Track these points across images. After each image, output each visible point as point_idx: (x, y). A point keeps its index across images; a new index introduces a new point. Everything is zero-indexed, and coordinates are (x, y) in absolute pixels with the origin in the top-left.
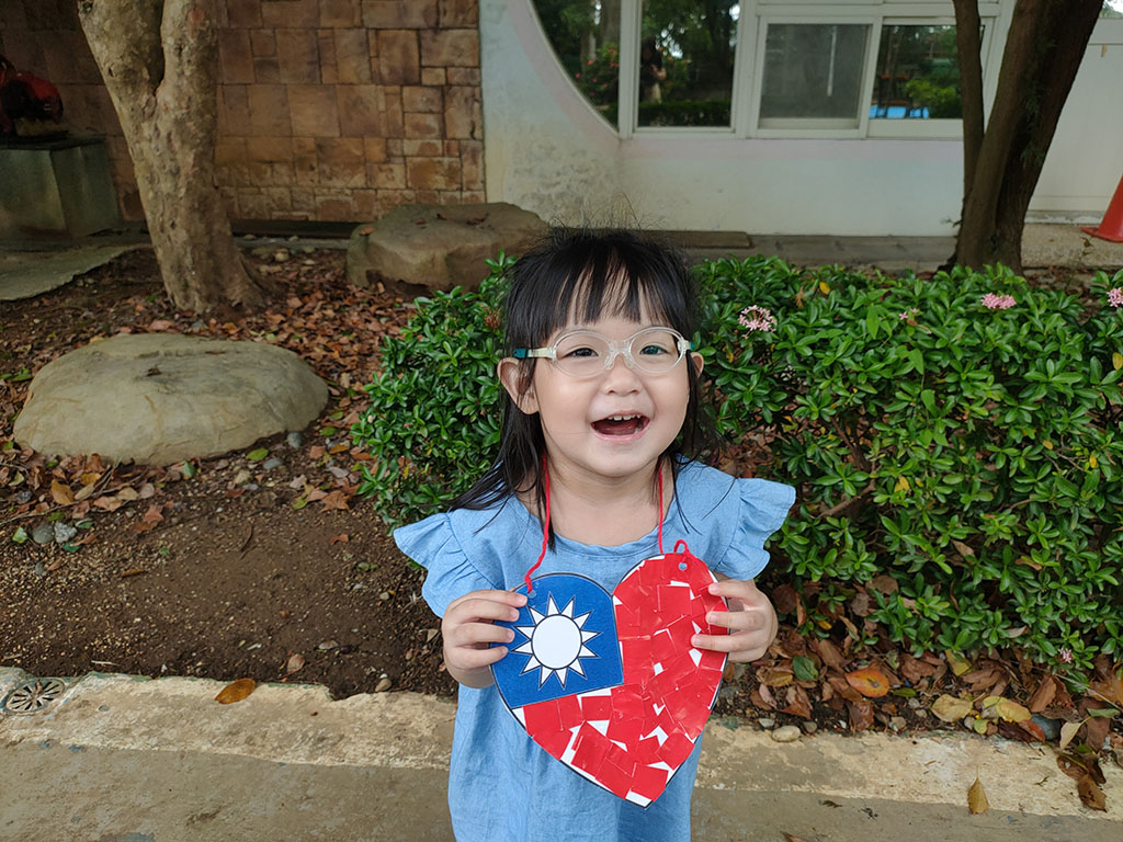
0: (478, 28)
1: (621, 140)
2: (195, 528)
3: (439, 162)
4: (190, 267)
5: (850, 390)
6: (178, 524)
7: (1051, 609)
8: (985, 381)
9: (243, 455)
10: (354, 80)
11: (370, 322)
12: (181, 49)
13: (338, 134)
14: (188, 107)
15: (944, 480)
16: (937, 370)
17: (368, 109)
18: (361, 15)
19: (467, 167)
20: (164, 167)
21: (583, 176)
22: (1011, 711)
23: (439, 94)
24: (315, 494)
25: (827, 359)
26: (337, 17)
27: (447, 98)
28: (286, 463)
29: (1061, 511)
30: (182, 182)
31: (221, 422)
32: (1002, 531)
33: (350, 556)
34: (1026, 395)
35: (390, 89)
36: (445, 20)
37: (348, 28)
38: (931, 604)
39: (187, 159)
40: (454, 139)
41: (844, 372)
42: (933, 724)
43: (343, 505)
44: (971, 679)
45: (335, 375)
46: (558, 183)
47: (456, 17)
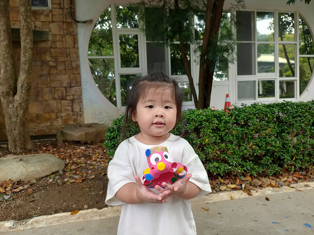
0: (81, 86)
1: (118, 110)
2: (43, 191)
3: (72, 118)
4: (18, 140)
5: (196, 123)
6: (38, 191)
7: (234, 161)
8: (215, 120)
9: (49, 176)
10: (48, 99)
11: (67, 150)
12: (22, 87)
13: (43, 113)
14: (23, 100)
15: (213, 138)
16: (208, 119)
17: (51, 106)
18: (50, 84)
19: (79, 118)
20: (14, 115)
21: (109, 118)
22: (233, 186)
23: (71, 101)
24: (73, 181)
25: (191, 118)
26: (44, 85)
27: (73, 102)
28: (61, 177)
29: (232, 142)
30: (19, 118)
31: (43, 169)
32: (223, 147)
33: (88, 189)
34: (221, 122)
35: (58, 101)
36: (72, 85)
37: (46, 87)
38: (215, 164)
39: (21, 112)
40: (75, 112)
41: (194, 121)
42: (221, 191)
43: (81, 181)
44: (225, 182)
45: (65, 160)
46: (103, 121)
47: (75, 84)
